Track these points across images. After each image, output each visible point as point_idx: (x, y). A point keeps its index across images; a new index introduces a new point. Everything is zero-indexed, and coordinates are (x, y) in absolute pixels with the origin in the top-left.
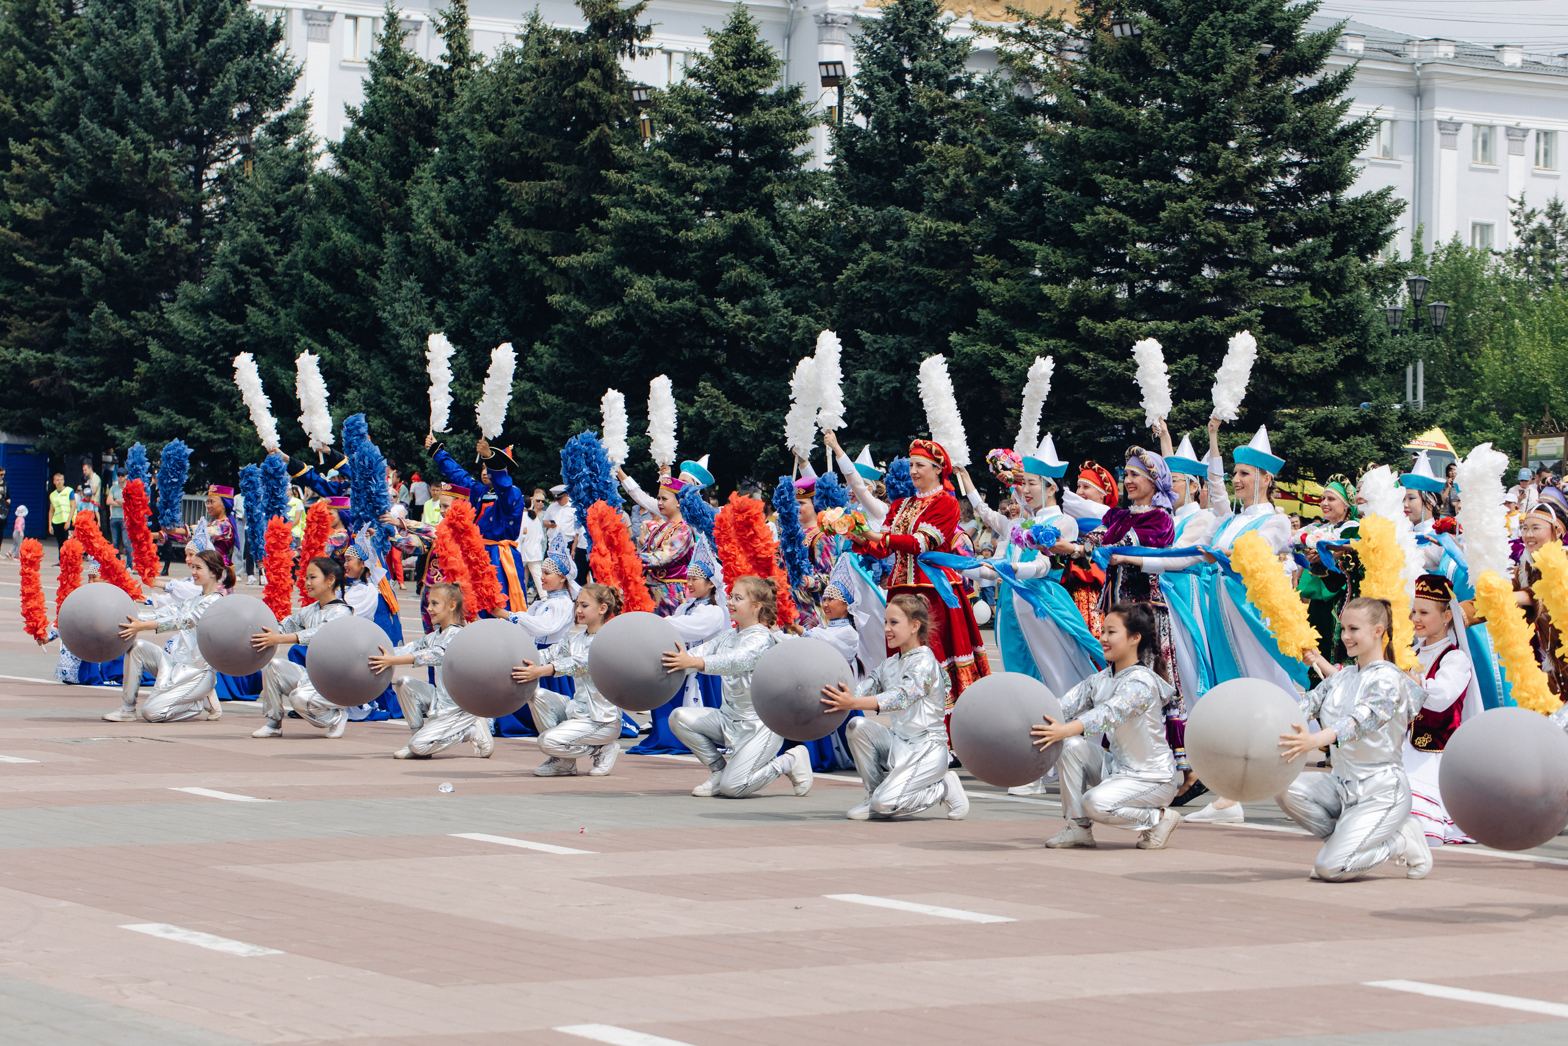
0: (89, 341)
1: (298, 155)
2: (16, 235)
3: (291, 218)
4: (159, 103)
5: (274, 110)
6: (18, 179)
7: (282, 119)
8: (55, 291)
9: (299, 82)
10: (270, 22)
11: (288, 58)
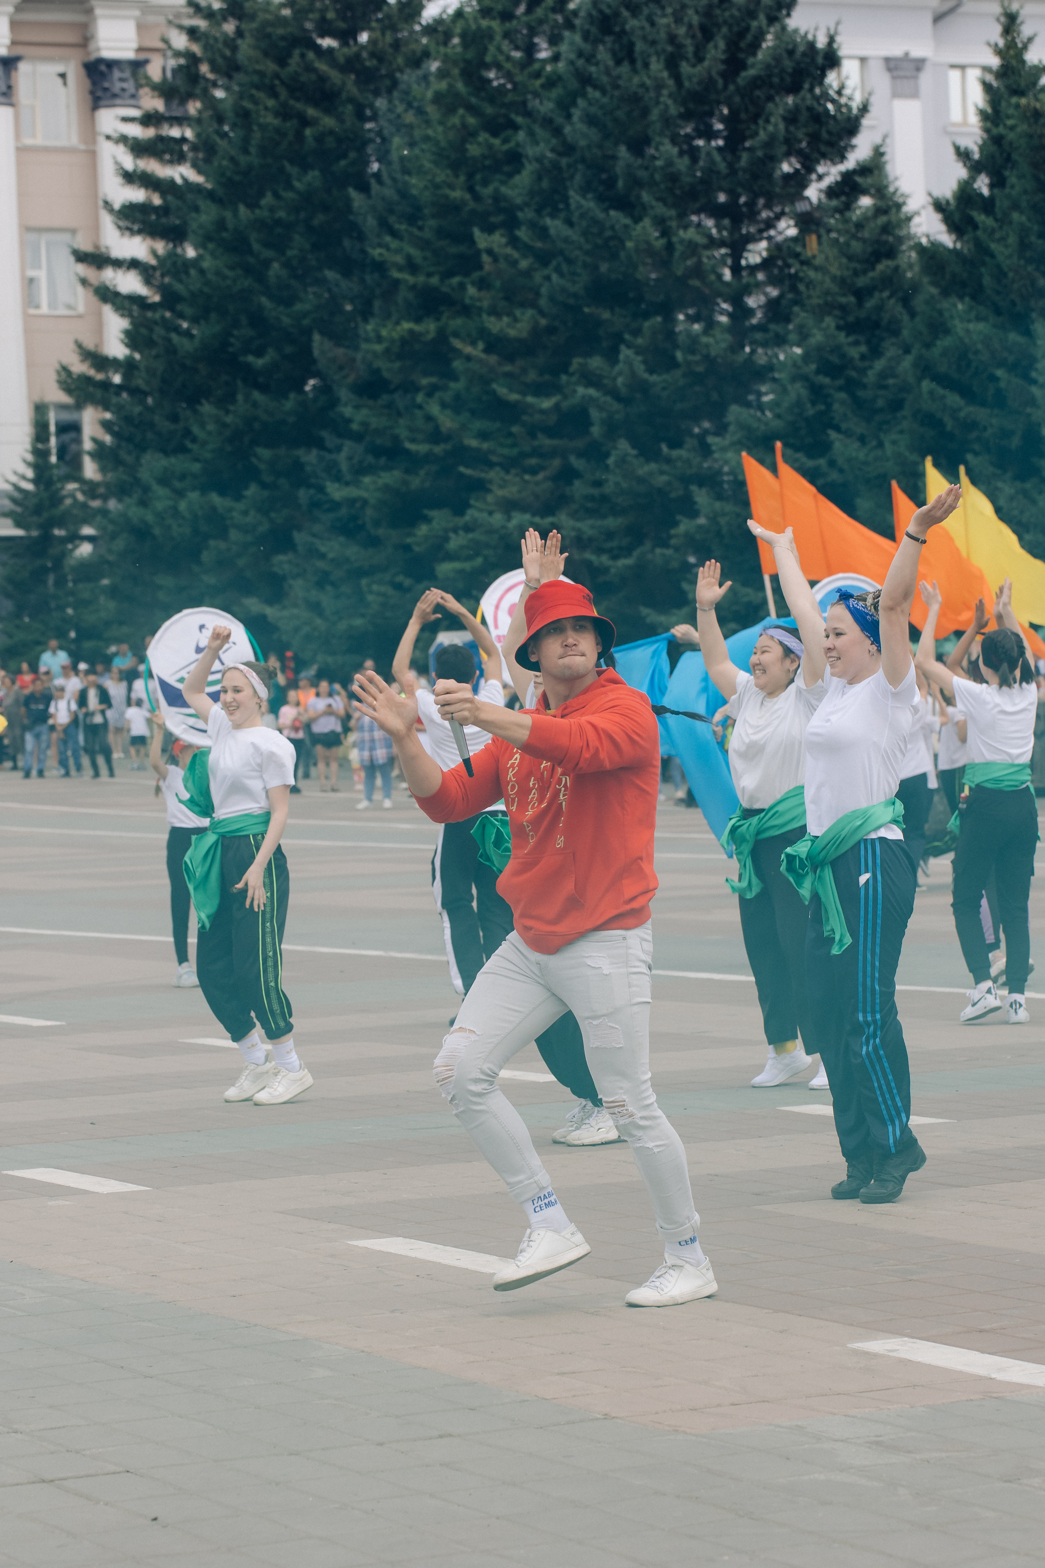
0: (604, 498)
1: (882, 220)
2: (493, 359)
3: (880, 308)
4: (683, 164)
5: (834, 163)
6: (483, 284)
7: (847, 176)
8: (550, 432)
9: (865, 122)
10: (821, 42)
11: (847, 92)
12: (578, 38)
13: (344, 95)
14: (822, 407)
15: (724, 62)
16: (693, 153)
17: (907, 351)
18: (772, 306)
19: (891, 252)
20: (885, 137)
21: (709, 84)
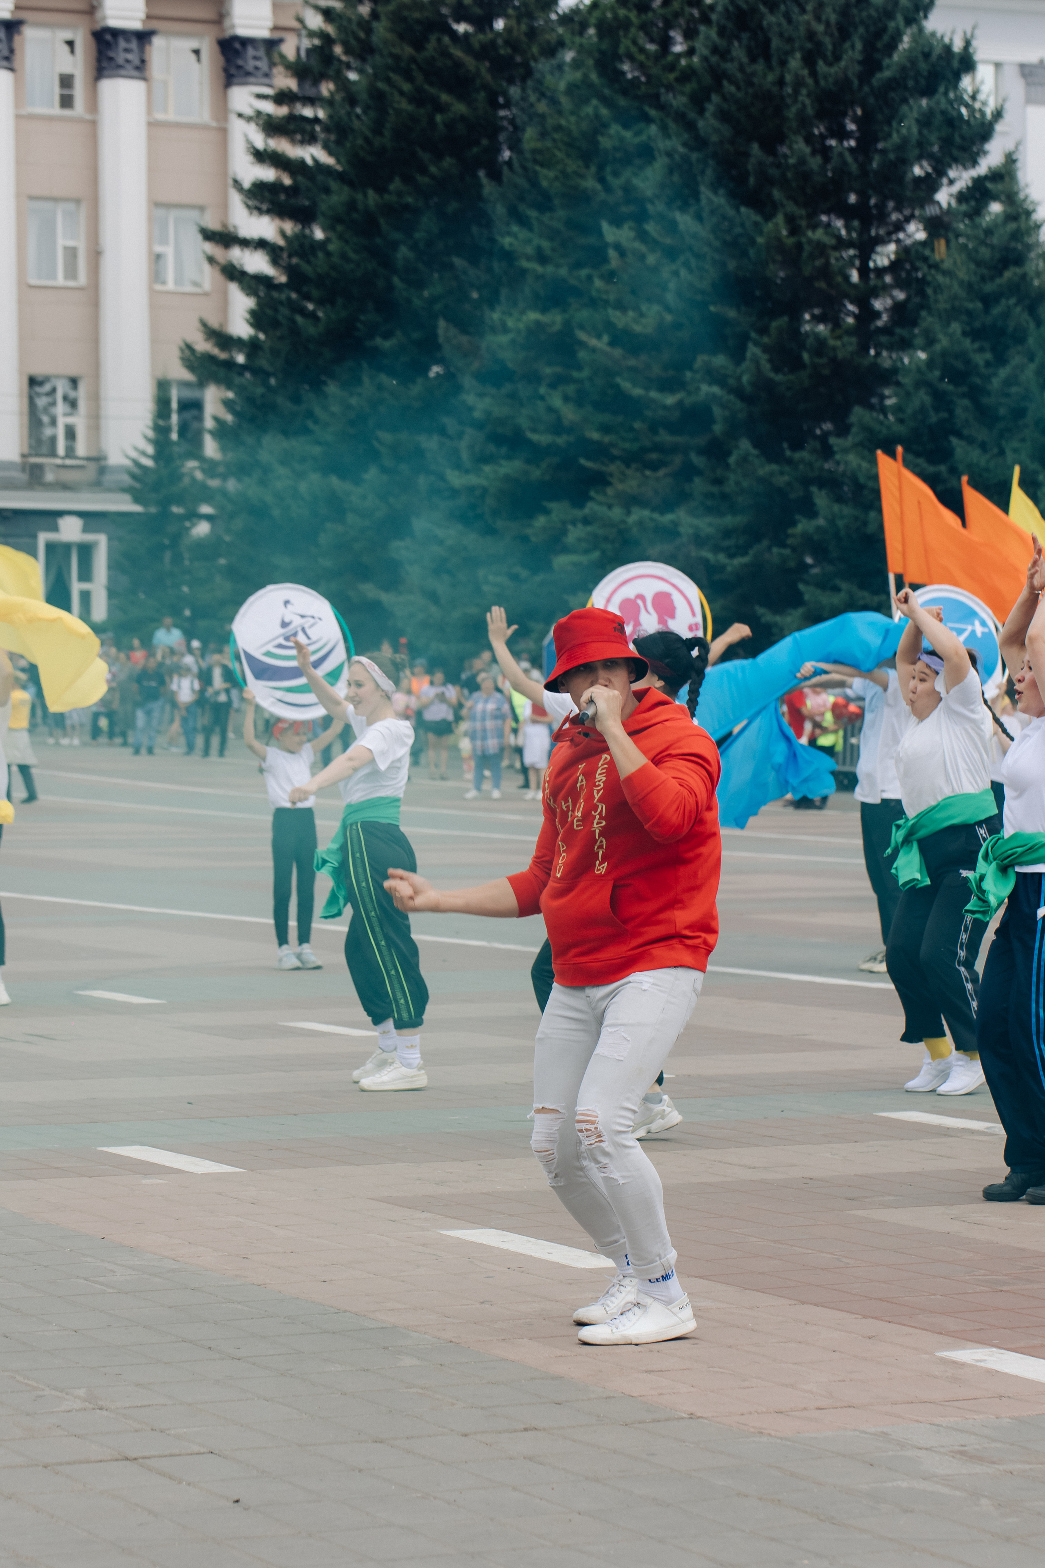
0: (724, 496)
1: (1012, 226)
2: (617, 352)
3: (1006, 315)
4: (815, 162)
5: (965, 168)
6: (610, 277)
7: (978, 182)
8: (673, 428)
9: (999, 127)
10: (958, 46)
11: (981, 97)
12: (713, 33)
13: (478, 81)
14: (944, 415)
15: (859, 62)
16: (825, 152)
17: (1031, 359)
18: (898, 308)
19: (1019, 260)
20: (1018, 145)
21: (844, 83)
